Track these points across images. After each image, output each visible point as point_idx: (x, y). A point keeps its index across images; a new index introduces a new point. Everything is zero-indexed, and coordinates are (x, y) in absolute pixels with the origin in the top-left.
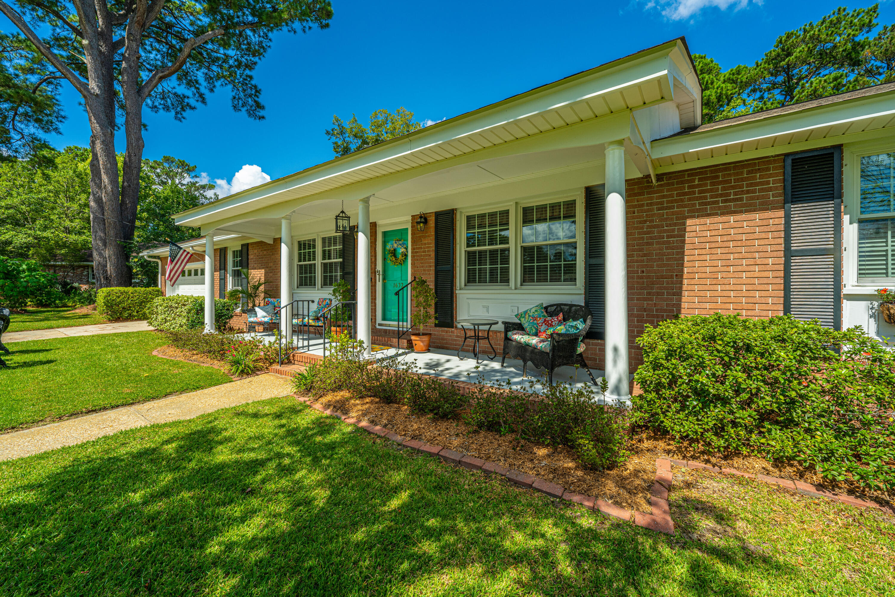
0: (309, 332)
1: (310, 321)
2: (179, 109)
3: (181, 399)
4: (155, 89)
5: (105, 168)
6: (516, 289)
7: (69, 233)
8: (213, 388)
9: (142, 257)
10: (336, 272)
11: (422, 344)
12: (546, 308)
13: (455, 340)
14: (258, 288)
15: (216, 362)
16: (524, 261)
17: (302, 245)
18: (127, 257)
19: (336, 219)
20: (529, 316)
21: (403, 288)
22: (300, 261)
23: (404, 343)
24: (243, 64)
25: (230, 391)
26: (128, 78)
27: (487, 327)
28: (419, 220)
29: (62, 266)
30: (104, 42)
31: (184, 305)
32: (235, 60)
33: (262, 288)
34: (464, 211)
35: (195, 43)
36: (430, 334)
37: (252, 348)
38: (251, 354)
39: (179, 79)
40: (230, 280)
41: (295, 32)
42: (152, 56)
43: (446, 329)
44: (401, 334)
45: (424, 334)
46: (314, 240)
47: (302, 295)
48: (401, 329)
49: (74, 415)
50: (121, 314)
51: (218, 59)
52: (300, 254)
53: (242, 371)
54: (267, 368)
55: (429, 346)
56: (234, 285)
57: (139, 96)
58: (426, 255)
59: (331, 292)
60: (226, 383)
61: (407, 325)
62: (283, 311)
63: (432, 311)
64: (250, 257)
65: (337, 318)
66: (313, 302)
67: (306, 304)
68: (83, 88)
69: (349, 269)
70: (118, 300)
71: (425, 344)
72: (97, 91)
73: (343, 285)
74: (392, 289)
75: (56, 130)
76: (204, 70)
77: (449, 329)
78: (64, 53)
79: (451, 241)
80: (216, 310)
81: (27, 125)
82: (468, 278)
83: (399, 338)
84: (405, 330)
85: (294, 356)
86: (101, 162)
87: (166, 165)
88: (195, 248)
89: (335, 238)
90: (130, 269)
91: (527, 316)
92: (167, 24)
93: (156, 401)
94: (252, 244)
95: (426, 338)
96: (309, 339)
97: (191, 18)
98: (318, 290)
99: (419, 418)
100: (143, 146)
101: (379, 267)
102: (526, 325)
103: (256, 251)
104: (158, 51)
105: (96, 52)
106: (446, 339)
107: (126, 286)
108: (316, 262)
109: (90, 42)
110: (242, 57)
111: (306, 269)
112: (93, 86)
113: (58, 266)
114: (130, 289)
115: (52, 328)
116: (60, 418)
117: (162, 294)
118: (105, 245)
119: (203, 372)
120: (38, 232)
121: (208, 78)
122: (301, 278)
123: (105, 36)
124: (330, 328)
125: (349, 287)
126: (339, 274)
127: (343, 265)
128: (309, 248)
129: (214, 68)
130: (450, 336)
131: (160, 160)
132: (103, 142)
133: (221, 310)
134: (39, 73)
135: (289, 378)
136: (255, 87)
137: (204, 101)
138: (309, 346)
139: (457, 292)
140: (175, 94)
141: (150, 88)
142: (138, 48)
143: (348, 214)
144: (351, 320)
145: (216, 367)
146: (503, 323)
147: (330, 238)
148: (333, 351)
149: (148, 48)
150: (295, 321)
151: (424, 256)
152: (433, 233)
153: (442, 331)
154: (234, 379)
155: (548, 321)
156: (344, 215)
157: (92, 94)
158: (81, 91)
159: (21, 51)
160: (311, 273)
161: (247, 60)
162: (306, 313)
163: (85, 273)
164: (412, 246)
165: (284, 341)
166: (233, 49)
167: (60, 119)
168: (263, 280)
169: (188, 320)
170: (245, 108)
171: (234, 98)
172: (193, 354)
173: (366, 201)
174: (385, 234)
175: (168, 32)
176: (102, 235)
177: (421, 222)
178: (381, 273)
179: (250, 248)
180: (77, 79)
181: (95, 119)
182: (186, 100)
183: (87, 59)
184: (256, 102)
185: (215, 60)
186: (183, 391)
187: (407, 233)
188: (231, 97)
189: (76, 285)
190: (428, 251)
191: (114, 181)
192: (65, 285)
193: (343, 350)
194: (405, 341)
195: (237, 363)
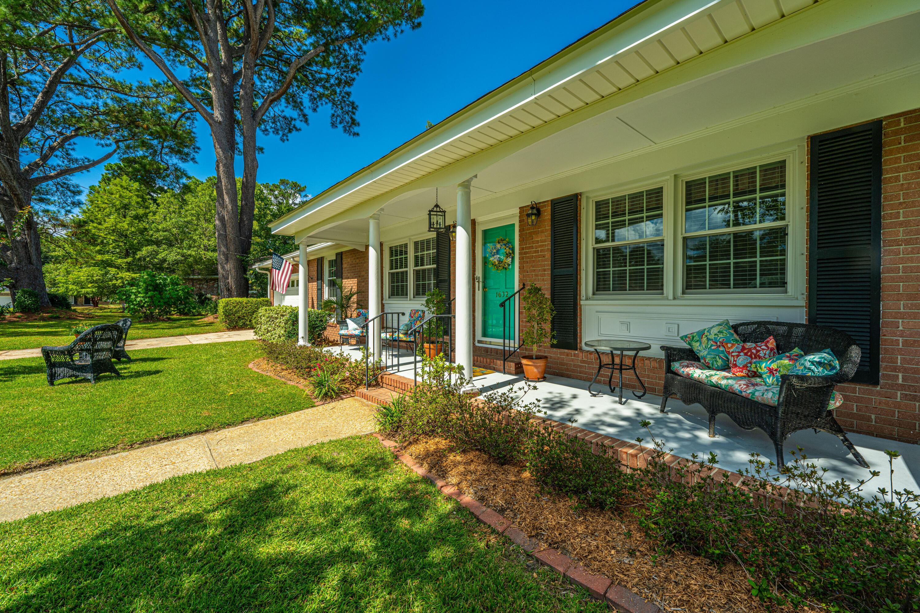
0: (399, 347)
1: (401, 336)
2: (286, 131)
3: (257, 428)
4: (267, 114)
5: (227, 189)
6: (674, 298)
7: (208, 250)
8: (293, 415)
9: (255, 269)
10: (429, 280)
11: (535, 370)
12: (735, 328)
13: (580, 367)
14: (350, 298)
15: (302, 380)
17: (393, 251)
18: (245, 271)
19: (430, 215)
20: (708, 339)
21: (509, 299)
22: (391, 268)
23: (512, 366)
24: (343, 81)
25: (309, 421)
26: (245, 104)
27: (633, 353)
28: (530, 212)
29: (199, 280)
30: (226, 74)
31: (283, 316)
32: (336, 79)
33: (354, 298)
34: (591, 195)
35: (299, 63)
36: (546, 357)
37: (337, 367)
38: (336, 374)
39: (288, 102)
40: (326, 290)
41: (389, 39)
42: (266, 85)
43: (566, 351)
44: (507, 355)
45: (538, 358)
46: (406, 245)
47: (393, 305)
48: (507, 348)
49: (145, 442)
50: (237, 322)
51: (321, 79)
52: (391, 261)
53: (326, 394)
54: (353, 391)
55: (545, 372)
56: (330, 295)
57: (254, 120)
58: (539, 256)
59: (424, 302)
60: (307, 408)
61: (513, 344)
62: (371, 325)
63: (548, 327)
64: (344, 266)
65: (430, 333)
66: (403, 314)
67: (395, 316)
68: (209, 117)
69: (444, 277)
70: (234, 310)
71: (540, 370)
72: (220, 119)
73: (438, 295)
74: (495, 300)
75: (193, 159)
76: (309, 92)
77: (570, 351)
78: (199, 91)
79: (574, 236)
80: (310, 322)
81: (171, 157)
82: (598, 285)
83: (505, 360)
84: (512, 349)
85: (382, 378)
86: (223, 184)
87: (282, 187)
88: (295, 259)
89: (428, 241)
90: (247, 280)
91: (704, 339)
92: (278, 52)
93: (231, 429)
94: (346, 252)
95: (541, 363)
96: (398, 356)
97: (298, 44)
98: (410, 300)
99: (554, 502)
100: (257, 167)
101: (479, 273)
102: (703, 353)
103: (349, 260)
104: (271, 79)
105: (219, 84)
106: (567, 364)
107: (243, 297)
108: (408, 269)
109: (214, 74)
110: (342, 74)
111: (397, 277)
112: (217, 114)
113: (196, 279)
114: (245, 300)
115: (183, 335)
116: (132, 446)
117: (271, 304)
118: (227, 260)
119: (286, 394)
120: (185, 251)
121: (313, 100)
122: (393, 287)
123: (227, 69)
124: (423, 345)
125: (444, 296)
126: (432, 282)
127: (437, 272)
128: (401, 255)
129: (318, 88)
130: (573, 360)
131: (277, 183)
132: (224, 165)
133: (315, 321)
134: (180, 111)
135: (375, 405)
136: (353, 103)
137: (306, 121)
138: (399, 365)
139: (582, 303)
140: (284, 117)
141: (263, 112)
142: (252, 76)
143: (443, 207)
144: (447, 335)
145: (301, 387)
146: (663, 348)
147: (422, 242)
148: (426, 377)
149: (264, 77)
150: (383, 335)
151: (536, 257)
152: (549, 228)
153: (561, 354)
154: (316, 404)
155: (750, 350)
156: (438, 210)
157: (216, 122)
158: (207, 121)
159: (170, 96)
160: (402, 281)
161: (346, 77)
162: (395, 325)
163: (216, 285)
164: (520, 245)
165: (371, 359)
166: (334, 68)
167: (196, 150)
168: (355, 289)
169: (285, 331)
170: (342, 125)
171: (333, 115)
172: (282, 369)
173: (466, 186)
174: (485, 232)
175: (279, 60)
176: (225, 250)
177: (532, 214)
178: (481, 280)
179: (344, 257)
180: (205, 110)
181: (219, 145)
182: (293, 122)
183: (213, 92)
184: (351, 118)
185: (318, 81)
186: (261, 417)
187: (514, 230)
188: (330, 115)
189: (209, 296)
190: (541, 251)
191: (234, 201)
192: (200, 295)
193: (438, 376)
194: (513, 365)
195: (320, 384)
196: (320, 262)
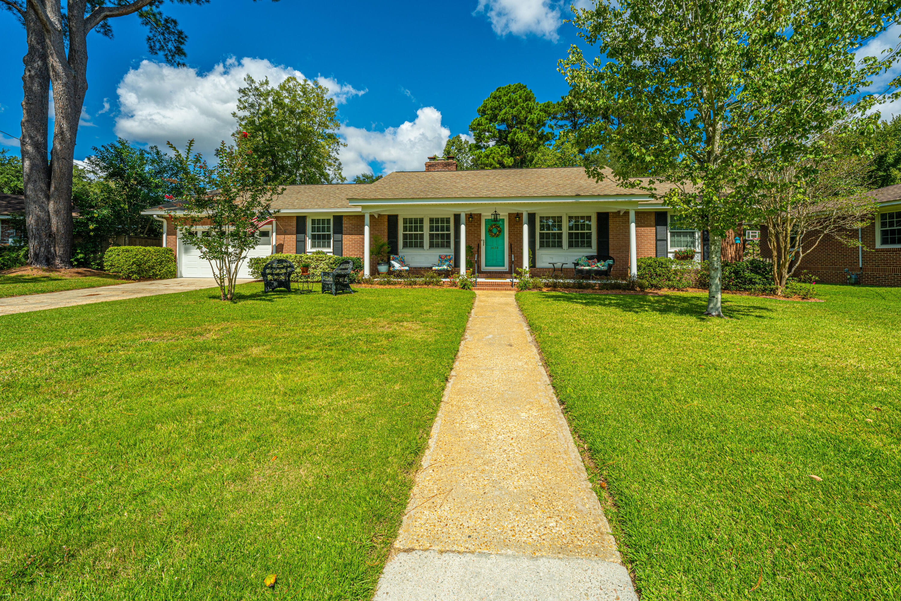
6: (567, 250)
12: (586, 257)
16: (569, 238)
17: (407, 221)
22: (405, 231)
34: (539, 214)
46: (422, 219)
52: (405, 227)
61: (504, 268)
82: (540, 245)
89: (442, 219)
91: (582, 260)
94: (348, 216)
98: (427, 250)
101: (483, 238)
102: (582, 264)
103: (351, 222)
108: (424, 232)
111: (411, 237)
122: (405, 242)
128: (416, 224)
139: (537, 251)
147: (437, 219)
151: (517, 233)
160: (416, 239)
164: (509, 228)
174: (486, 220)
177: (517, 217)
178: (484, 241)
179: (345, 219)
187: (503, 221)
196: (301, 220)
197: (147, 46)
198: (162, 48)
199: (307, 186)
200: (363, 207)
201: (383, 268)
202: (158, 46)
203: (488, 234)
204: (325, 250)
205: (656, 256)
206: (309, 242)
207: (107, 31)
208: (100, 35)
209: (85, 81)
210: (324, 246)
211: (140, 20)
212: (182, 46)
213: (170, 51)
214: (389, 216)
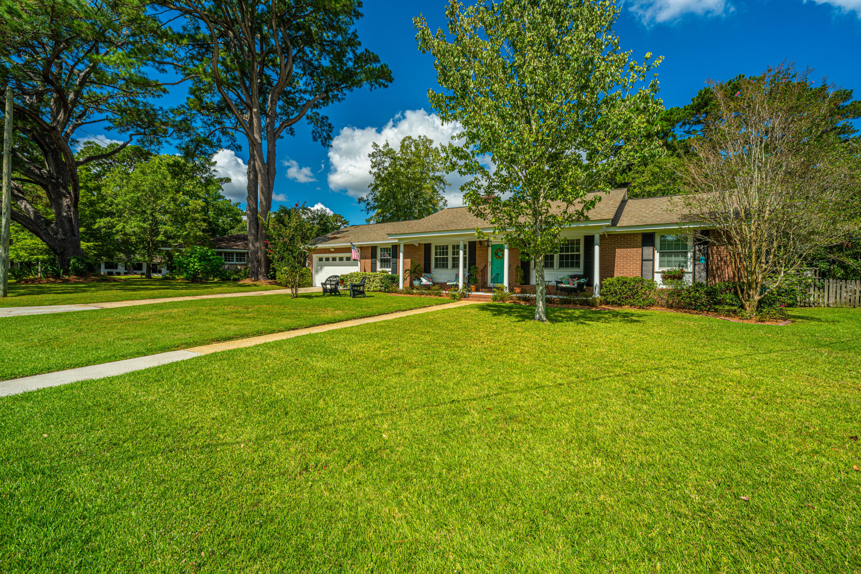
11: (519, 290)
12: (570, 276)
13: (530, 290)
16: (560, 259)
17: (438, 248)
22: (436, 255)
46: (447, 246)
47: (438, 272)
52: (436, 252)
56: (381, 267)
69: (473, 261)
74: (495, 269)
91: (564, 279)
98: (450, 270)
102: (564, 282)
108: (448, 256)
111: (440, 260)
122: (437, 264)
127: (468, 259)
128: (443, 249)
130: (528, 288)
146: (555, 281)
147: (457, 245)
151: (515, 256)
160: (443, 262)
171: (314, 132)
174: (492, 246)
178: (491, 262)
184: (328, 135)
190: (517, 254)
195: (454, 296)
196: (374, 248)
197: (311, 136)
198: (320, 137)
199: (390, 224)
200: (399, 239)
201: (416, 283)
202: (318, 135)
203: (494, 255)
204: (387, 270)
205: (642, 276)
206: (378, 264)
207: (292, 132)
208: (289, 135)
209: (274, 169)
210: (387, 267)
211: (307, 121)
212: (330, 134)
213: (324, 137)
214: (425, 244)
